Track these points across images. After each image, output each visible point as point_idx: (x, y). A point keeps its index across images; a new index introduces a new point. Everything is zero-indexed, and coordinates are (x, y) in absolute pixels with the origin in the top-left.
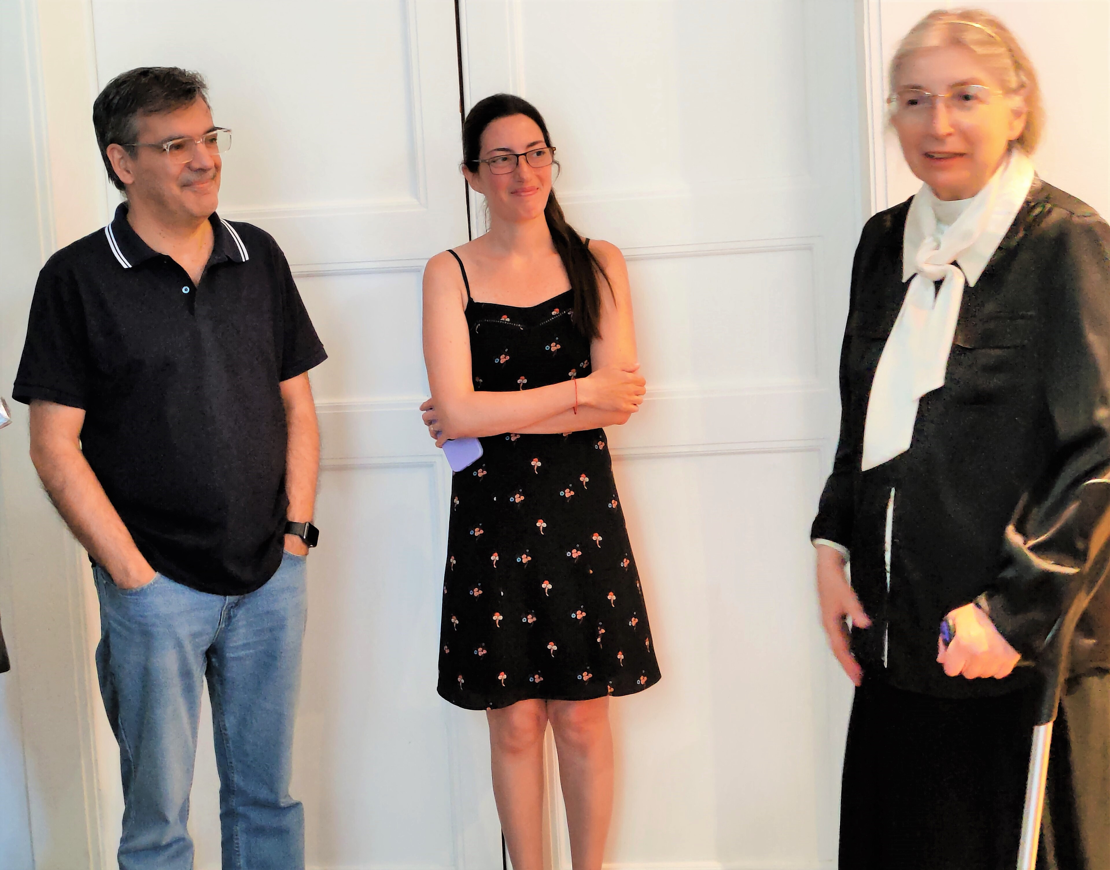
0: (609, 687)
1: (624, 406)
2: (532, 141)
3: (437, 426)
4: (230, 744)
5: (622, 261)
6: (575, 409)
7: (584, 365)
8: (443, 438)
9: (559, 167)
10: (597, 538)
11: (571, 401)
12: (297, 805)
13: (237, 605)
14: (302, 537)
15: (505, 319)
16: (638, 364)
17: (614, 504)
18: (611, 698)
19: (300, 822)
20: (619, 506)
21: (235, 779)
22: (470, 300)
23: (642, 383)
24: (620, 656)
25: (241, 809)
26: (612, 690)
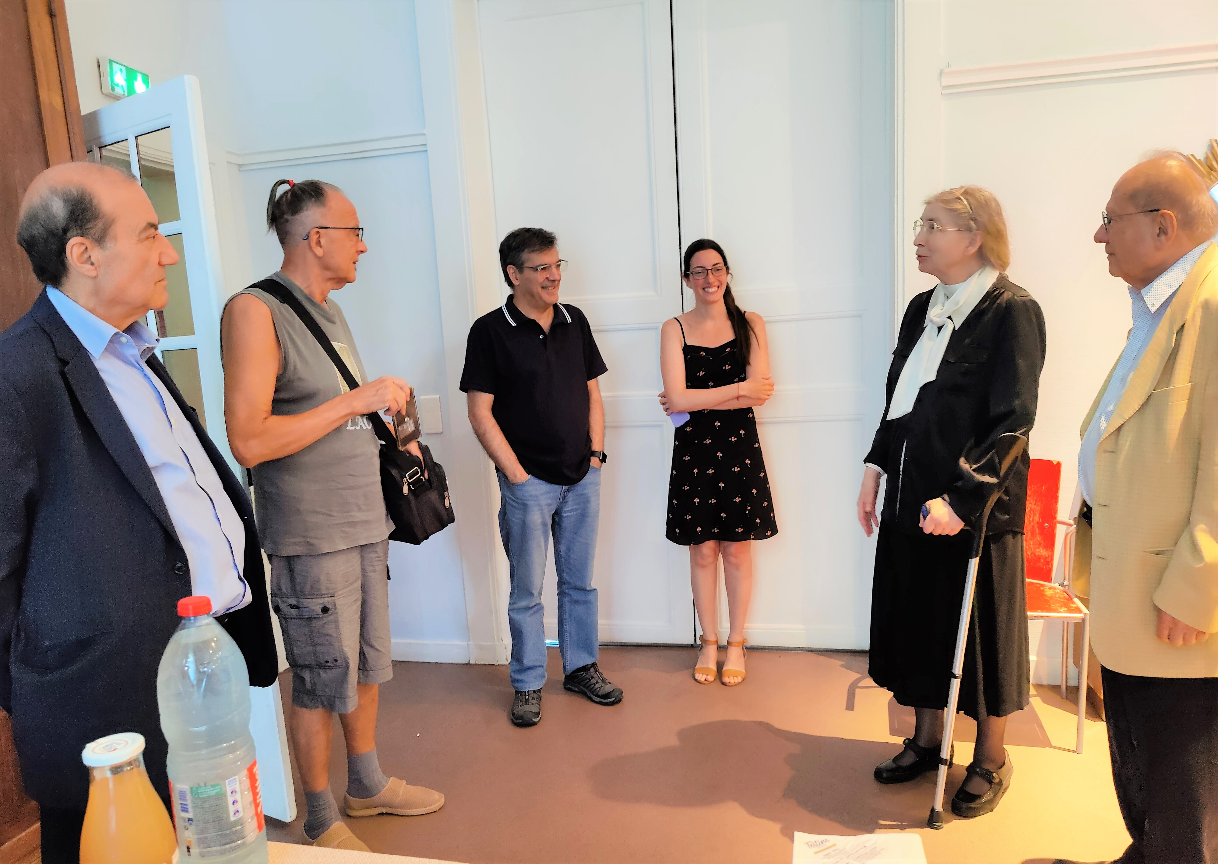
0: (751, 535)
1: (763, 396)
2: (715, 263)
3: (666, 406)
4: (563, 559)
5: (763, 323)
6: (738, 398)
7: (743, 376)
8: (670, 411)
9: (732, 277)
10: (748, 461)
11: (736, 394)
12: (595, 589)
13: (568, 490)
14: (599, 458)
15: (703, 353)
16: (770, 375)
17: (757, 445)
18: (752, 541)
19: (596, 598)
20: (759, 446)
21: (565, 576)
22: (685, 343)
23: (772, 385)
24: (758, 521)
25: (567, 591)
26: (753, 537)
